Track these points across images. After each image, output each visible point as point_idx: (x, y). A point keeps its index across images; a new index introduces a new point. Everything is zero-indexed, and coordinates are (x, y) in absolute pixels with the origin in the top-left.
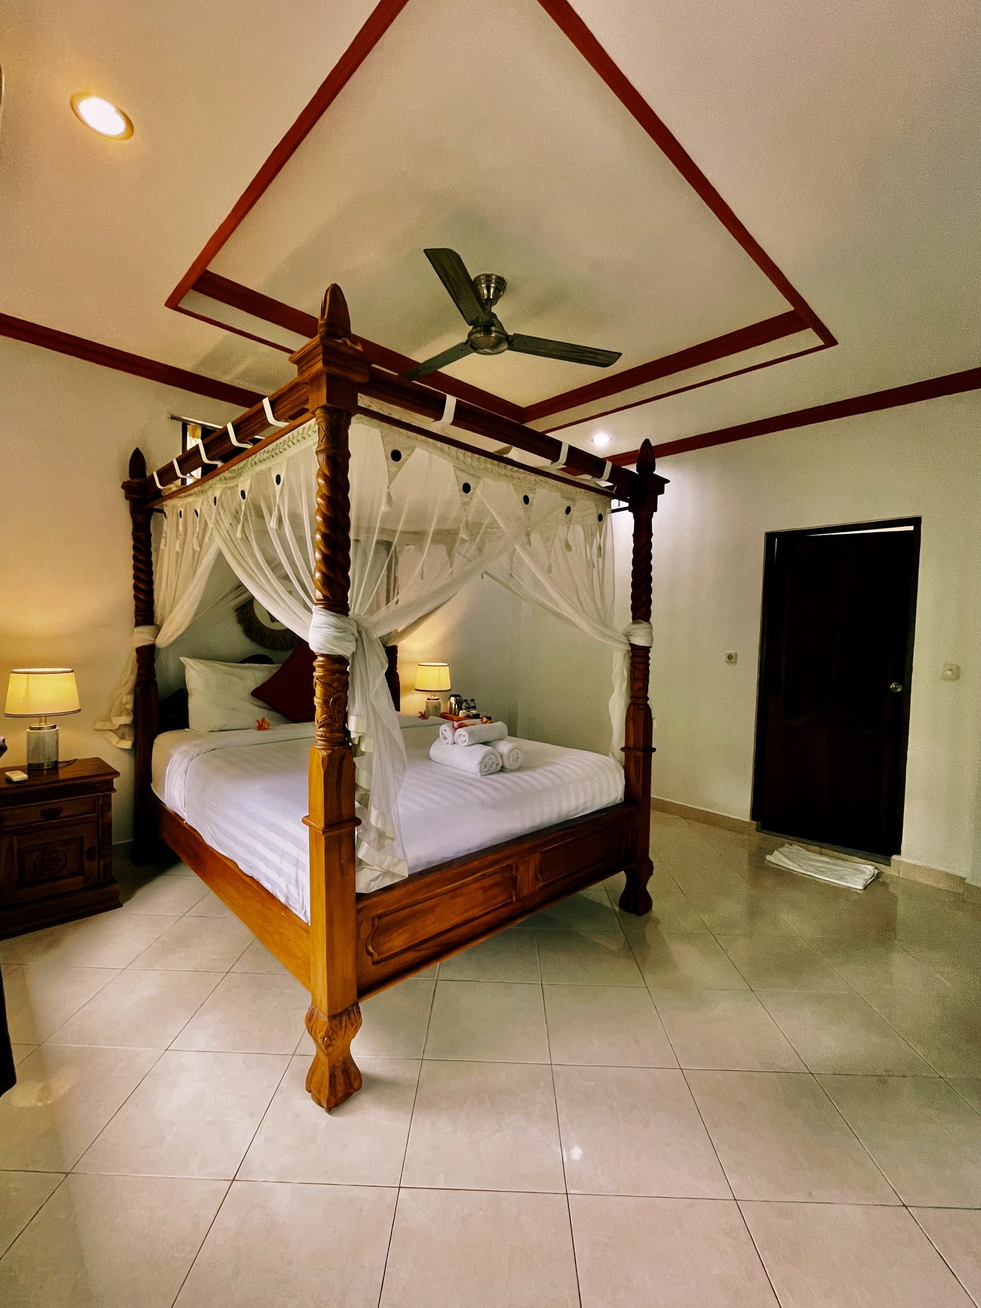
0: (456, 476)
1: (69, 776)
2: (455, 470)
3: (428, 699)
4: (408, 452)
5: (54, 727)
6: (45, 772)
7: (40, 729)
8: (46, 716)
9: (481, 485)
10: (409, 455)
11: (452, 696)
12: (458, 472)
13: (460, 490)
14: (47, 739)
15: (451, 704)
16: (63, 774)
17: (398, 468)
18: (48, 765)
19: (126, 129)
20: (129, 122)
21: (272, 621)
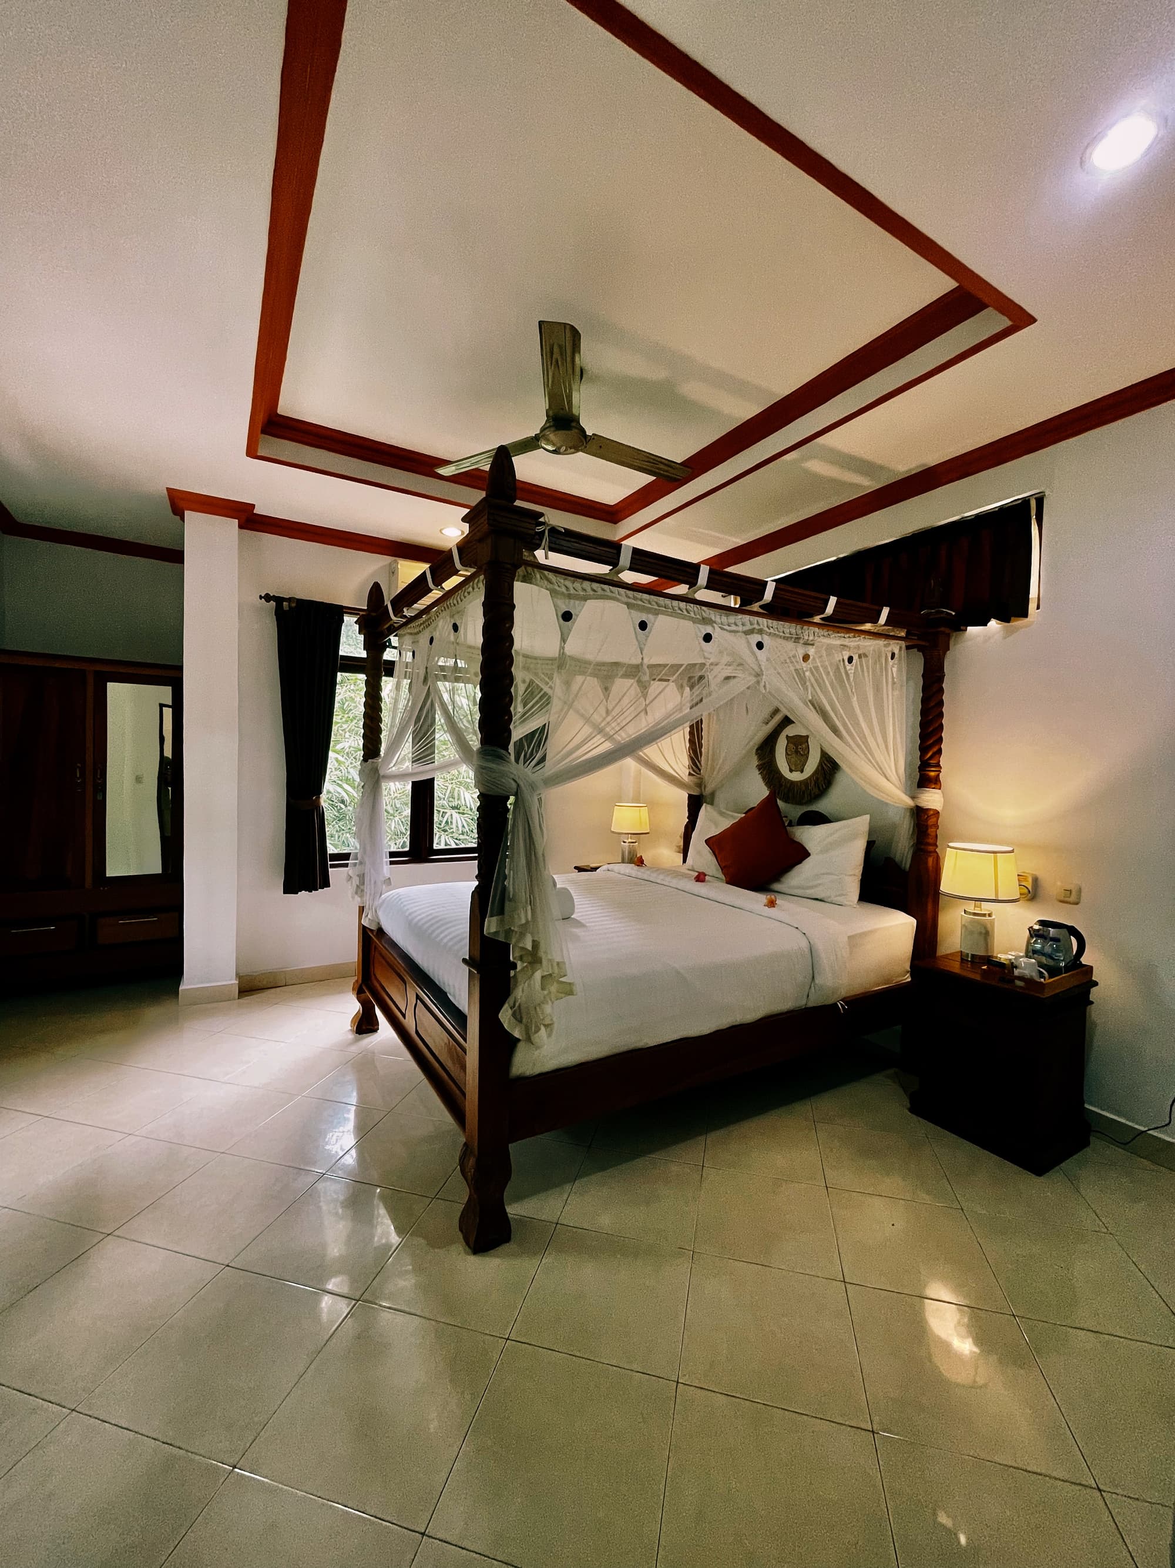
3: (966, 912)
8: (631, 834)
21: (791, 771)
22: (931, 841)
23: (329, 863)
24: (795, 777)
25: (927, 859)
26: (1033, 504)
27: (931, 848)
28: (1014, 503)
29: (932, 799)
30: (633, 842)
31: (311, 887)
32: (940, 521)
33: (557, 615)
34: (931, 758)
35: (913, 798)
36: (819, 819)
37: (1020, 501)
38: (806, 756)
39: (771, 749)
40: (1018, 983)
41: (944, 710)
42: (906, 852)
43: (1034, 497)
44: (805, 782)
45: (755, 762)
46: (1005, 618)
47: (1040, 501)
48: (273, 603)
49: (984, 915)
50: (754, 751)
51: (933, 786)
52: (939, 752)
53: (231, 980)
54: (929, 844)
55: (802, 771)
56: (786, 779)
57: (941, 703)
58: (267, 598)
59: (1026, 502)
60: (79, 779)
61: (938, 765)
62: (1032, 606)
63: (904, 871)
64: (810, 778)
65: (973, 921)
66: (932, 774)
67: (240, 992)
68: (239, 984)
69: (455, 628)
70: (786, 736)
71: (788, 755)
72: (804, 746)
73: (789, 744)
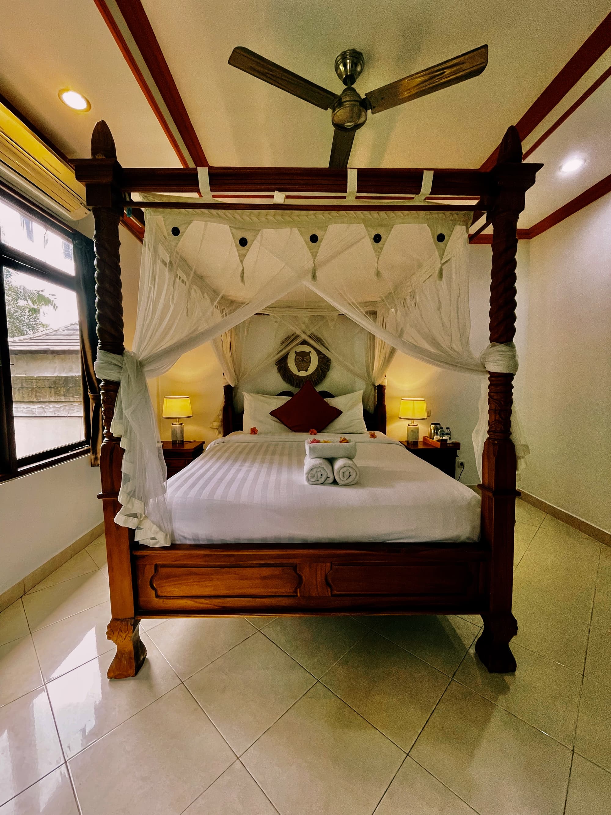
0: (233, 234)
1: (189, 448)
2: (231, 230)
3: (409, 425)
4: (184, 226)
5: (182, 424)
6: (177, 445)
7: (175, 424)
8: (179, 418)
9: (259, 237)
10: (186, 229)
11: (432, 424)
12: (234, 230)
13: (236, 245)
14: (177, 430)
15: (431, 430)
16: (187, 447)
17: (178, 240)
18: (178, 442)
19: (87, 106)
20: (88, 102)
21: (299, 371)
24: (303, 374)
36: (329, 395)
38: (309, 362)
39: (285, 361)
44: (309, 376)
45: (276, 368)
49: (416, 425)
54: (384, 401)
55: (306, 371)
64: (312, 374)
65: (412, 428)
69: (377, 238)
70: (296, 352)
71: (297, 362)
72: (308, 357)
73: (297, 356)
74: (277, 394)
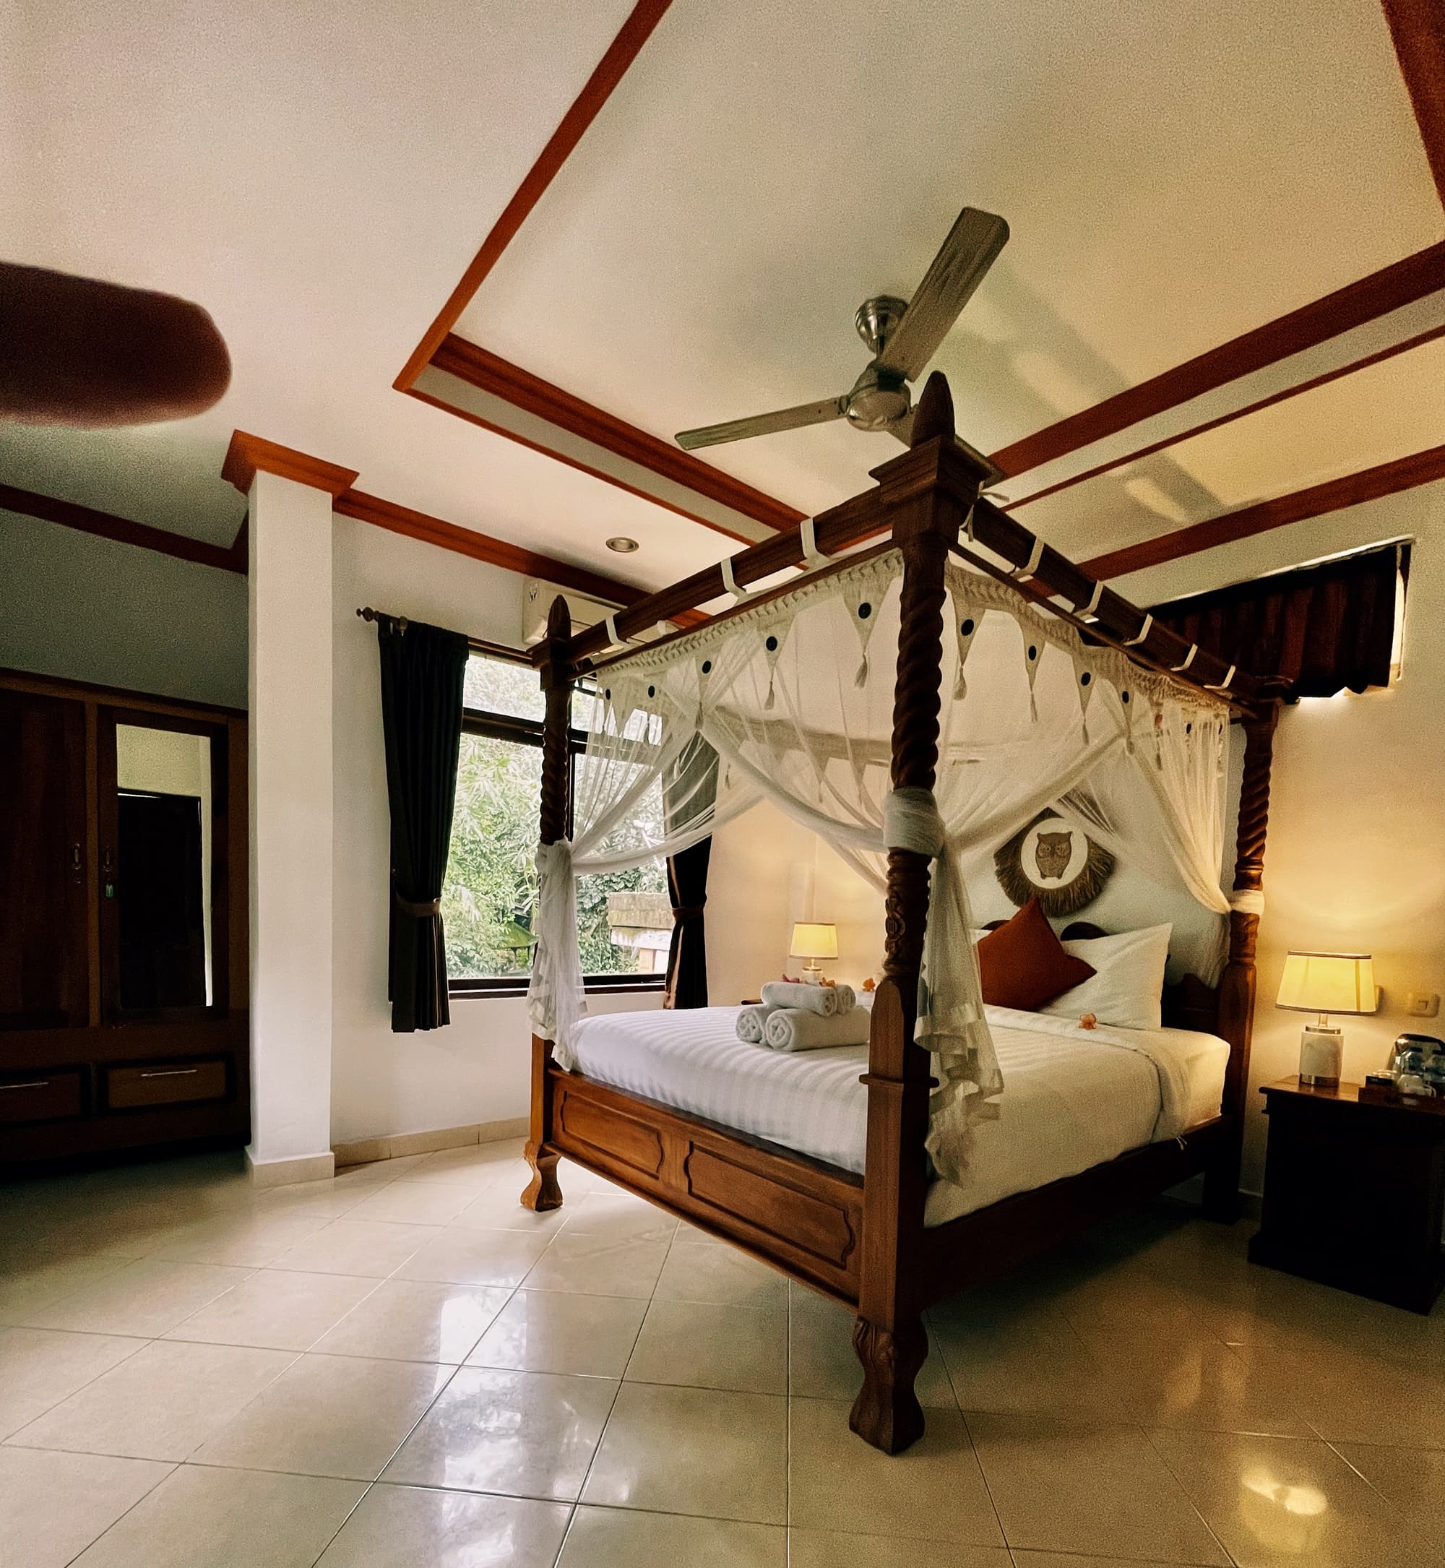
3: (1307, 1029)
21: (1043, 876)
22: (1249, 951)
23: (449, 992)
24: (1051, 883)
25: (1246, 973)
26: (1399, 554)
27: (1248, 960)
28: (1370, 552)
29: (1252, 902)
30: (817, 970)
31: (428, 1023)
32: (1263, 572)
33: (957, 624)
34: (1254, 854)
35: (1230, 901)
36: (1092, 932)
37: (1382, 548)
38: (1067, 857)
39: (1015, 851)
40: (1407, 1101)
41: (1269, 799)
42: (1212, 968)
43: (1401, 544)
44: (1064, 890)
45: (993, 867)
46: (1358, 688)
47: (1407, 549)
48: (374, 623)
49: (1333, 1032)
50: (993, 853)
51: (1256, 887)
52: (1262, 848)
53: (323, 1151)
54: (1247, 955)
55: (1060, 876)
56: (1035, 887)
57: (1266, 791)
58: (368, 614)
59: (1391, 549)
60: (77, 865)
61: (1260, 863)
62: (1393, 673)
63: (1208, 989)
64: (1071, 885)
65: (1320, 1039)
66: (1254, 872)
67: (337, 1167)
68: (336, 1156)
69: (772, 644)
70: (1039, 835)
71: (1040, 857)
72: (1064, 846)
73: (1042, 844)
74: (983, 925)
